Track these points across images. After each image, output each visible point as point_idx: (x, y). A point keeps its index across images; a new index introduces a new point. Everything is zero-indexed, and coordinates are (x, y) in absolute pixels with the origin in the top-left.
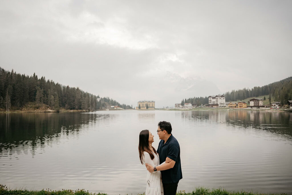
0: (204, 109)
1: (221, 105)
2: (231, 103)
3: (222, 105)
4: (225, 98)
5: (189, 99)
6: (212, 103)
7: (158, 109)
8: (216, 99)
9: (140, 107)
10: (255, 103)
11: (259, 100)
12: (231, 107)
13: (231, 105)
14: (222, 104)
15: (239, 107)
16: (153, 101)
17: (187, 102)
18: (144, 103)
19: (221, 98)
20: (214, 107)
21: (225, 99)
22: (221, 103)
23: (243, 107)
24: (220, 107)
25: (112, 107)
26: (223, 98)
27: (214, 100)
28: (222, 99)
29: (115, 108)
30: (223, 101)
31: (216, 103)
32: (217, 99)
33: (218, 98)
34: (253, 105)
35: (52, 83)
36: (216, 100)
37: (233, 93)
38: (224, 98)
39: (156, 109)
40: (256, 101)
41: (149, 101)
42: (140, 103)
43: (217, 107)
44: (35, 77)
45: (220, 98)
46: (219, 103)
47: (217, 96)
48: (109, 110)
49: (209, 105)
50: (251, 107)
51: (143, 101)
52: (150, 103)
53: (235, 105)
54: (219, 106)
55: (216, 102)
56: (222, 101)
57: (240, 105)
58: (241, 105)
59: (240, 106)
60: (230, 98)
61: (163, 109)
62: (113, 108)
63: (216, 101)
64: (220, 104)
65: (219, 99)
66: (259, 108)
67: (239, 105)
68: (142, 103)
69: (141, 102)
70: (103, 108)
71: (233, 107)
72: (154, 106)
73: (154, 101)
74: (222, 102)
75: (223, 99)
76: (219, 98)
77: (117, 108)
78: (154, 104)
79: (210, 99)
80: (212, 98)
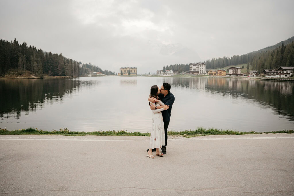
0: (184, 76)
1: (201, 72)
2: (211, 71)
3: (202, 72)
4: (205, 65)
5: (171, 66)
6: (193, 70)
7: (140, 75)
9: (122, 74)
10: (233, 72)
11: (237, 68)
12: (211, 74)
14: (202, 71)
15: (218, 75)
16: (135, 67)
17: (168, 68)
18: (126, 69)
19: (201, 65)
20: (194, 74)
21: (205, 67)
22: (201, 70)
23: (223, 75)
24: (200, 74)
25: (94, 73)
26: (203, 65)
27: (195, 67)
29: (98, 74)
30: (203, 68)
31: (196, 70)
32: (198, 67)
33: (198, 66)
34: (232, 73)
35: (34, 49)
36: (197, 67)
37: (213, 60)
38: (204, 66)
39: (137, 75)
40: (235, 69)
41: (131, 67)
42: (122, 69)
43: (198, 74)
44: (16, 42)
45: (201, 66)
46: (199, 71)
47: (197, 64)
48: (92, 76)
49: (189, 72)
50: (230, 75)
51: (125, 67)
52: (132, 69)
53: (215, 73)
54: (200, 73)
55: (197, 69)
57: (220, 73)
58: (220, 72)
59: (219, 74)
60: (210, 65)
61: (145, 75)
62: (96, 74)
63: (197, 68)
64: (201, 71)
65: (199, 67)
66: (237, 76)
67: (218, 73)
68: (124, 69)
70: (85, 74)
71: (213, 74)
72: (136, 72)
75: (203, 67)
78: (136, 70)
79: (191, 66)
80: (193, 65)
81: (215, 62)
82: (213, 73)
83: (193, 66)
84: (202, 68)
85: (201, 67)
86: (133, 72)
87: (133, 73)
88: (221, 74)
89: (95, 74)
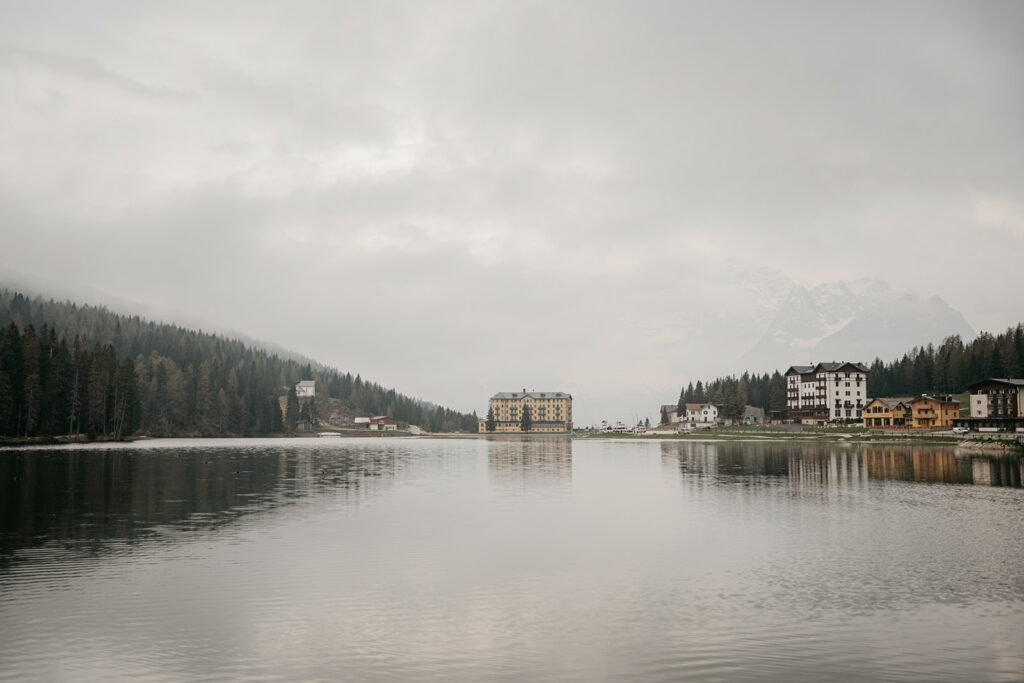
0: (758, 436)
1: (843, 411)
2: (877, 404)
3: (848, 413)
4: (862, 376)
6: (801, 403)
8: (820, 380)
9: (491, 424)
10: (994, 405)
11: (1014, 387)
12: (878, 421)
13: (878, 415)
14: (848, 405)
15: (915, 424)
16: (558, 395)
17: (693, 397)
18: (518, 404)
19: (842, 375)
20: (804, 421)
21: (863, 384)
22: (842, 403)
23: (938, 423)
24: (834, 421)
25: (358, 420)
26: (853, 375)
27: (808, 389)
28: (848, 385)
29: (374, 427)
30: (856, 391)
31: (817, 402)
32: (822, 384)
33: (825, 379)
34: (985, 414)
36: (819, 388)
38: (859, 380)
39: (578, 430)
40: (1002, 392)
41: (542, 395)
42: (500, 404)
43: (821, 423)
45: (838, 379)
46: (831, 405)
47: (820, 368)
48: (342, 437)
49: (783, 413)
50: (974, 424)
51: (514, 395)
52: (546, 403)
53: (900, 414)
54: (833, 416)
55: (820, 397)
56: (848, 393)
57: (923, 415)
58: (926, 411)
59: (921, 420)
60: (883, 381)
62: (368, 425)
63: (817, 393)
64: (838, 405)
65: (831, 384)
66: (1013, 430)
67: (915, 413)
68: (510, 404)
69: (507, 400)
71: (887, 421)
72: (564, 416)
73: (566, 391)
74: (847, 398)
75: (853, 384)
76: (833, 376)
77: (380, 427)
78: (564, 409)
79: (793, 382)
80: (802, 375)
82: (890, 415)
83: (803, 381)
84: (848, 389)
85: (842, 384)
86: (551, 416)
87: (550, 422)
88: (928, 419)
89: (361, 425)
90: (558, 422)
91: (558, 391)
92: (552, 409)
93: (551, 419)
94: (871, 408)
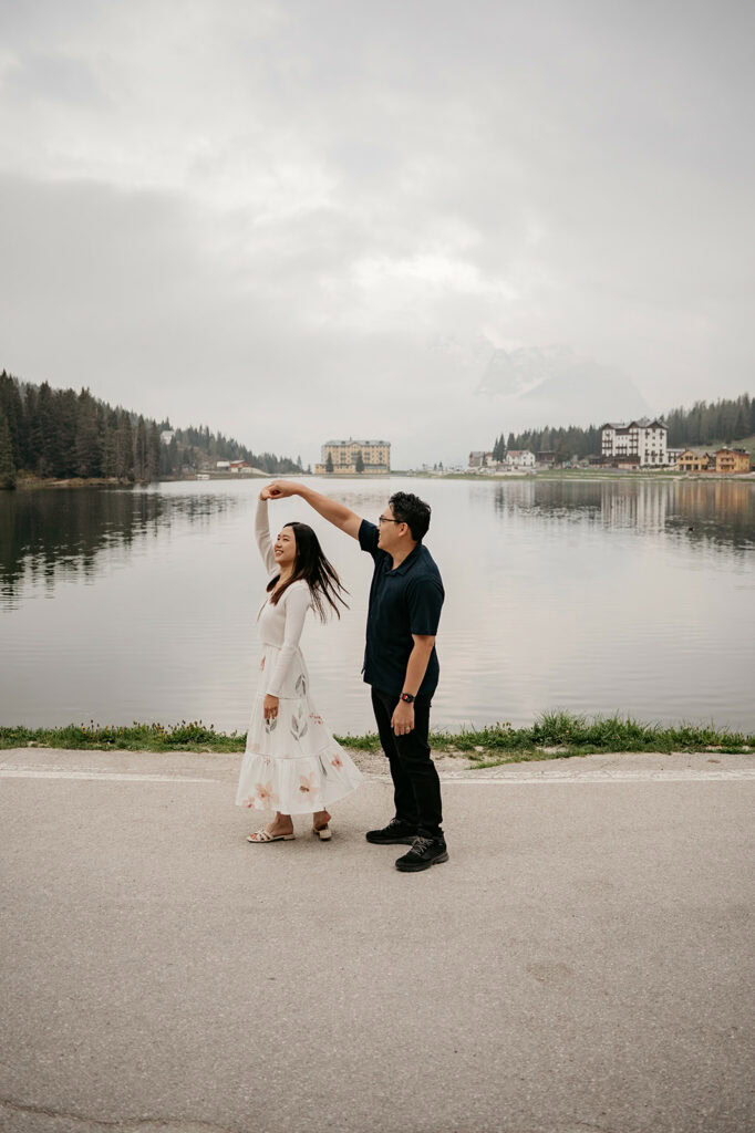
0: (581, 476)
1: (650, 458)
2: (688, 454)
3: (653, 460)
4: (664, 432)
5: (526, 436)
6: (615, 452)
7: (402, 474)
8: (633, 434)
9: (330, 467)
12: (689, 467)
13: (689, 462)
14: (653, 454)
15: (718, 469)
16: (381, 442)
17: (517, 444)
18: (346, 449)
19: (650, 430)
20: (620, 466)
21: (665, 438)
22: (649, 452)
23: (736, 469)
24: (646, 466)
25: (220, 464)
26: (658, 431)
27: (624, 440)
28: (654, 438)
29: (235, 470)
30: (657, 443)
31: (629, 451)
32: (635, 437)
33: (637, 434)
36: (632, 441)
37: (698, 411)
38: (662, 434)
39: (393, 472)
41: (367, 442)
42: (332, 450)
43: (634, 468)
45: (647, 434)
46: (641, 454)
47: (633, 425)
48: (211, 479)
49: (602, 460)
51: (343, 442)
52: (370, 450)
53: (706, 461)
54: (643, 463)
55: (632, 447)
56: (654, 445)
57: (725, 463)
58: (728, 460)
59: (723, 467)
60: (684, 431)
61: (423, 474)
62: (227, 468)
63: (629, 444)
64: (647, 454)
65: (642, 437)
67: (719, 461)
68: (340, 450)
69: (337, 447)
70: (185, 470)
71: (696, 467)
72: (385, 461)
73: (385, 439)
74: (653, 449)
75: (658, 437)
76: (644, 431)
77: (239, 469)
78: (386, 454)
79: (608, 435)
80: (617, 430)
81: (704, 415)
82: (698, 462)
83: (617, 434)
84: (653, 441)
85: (650, 437)
86: (375, 460)
87: (374, 465)
88: (728, 466)
89: (222, 468)
90: (381, 465)
91: (380, 439)
92: (376, 454)
93: (375, 463)
94: (684, 457)
